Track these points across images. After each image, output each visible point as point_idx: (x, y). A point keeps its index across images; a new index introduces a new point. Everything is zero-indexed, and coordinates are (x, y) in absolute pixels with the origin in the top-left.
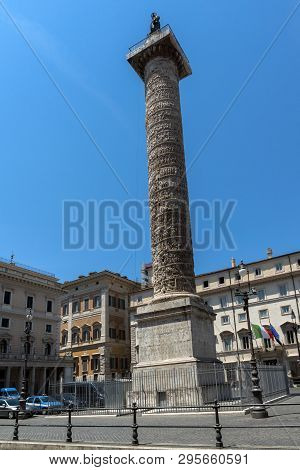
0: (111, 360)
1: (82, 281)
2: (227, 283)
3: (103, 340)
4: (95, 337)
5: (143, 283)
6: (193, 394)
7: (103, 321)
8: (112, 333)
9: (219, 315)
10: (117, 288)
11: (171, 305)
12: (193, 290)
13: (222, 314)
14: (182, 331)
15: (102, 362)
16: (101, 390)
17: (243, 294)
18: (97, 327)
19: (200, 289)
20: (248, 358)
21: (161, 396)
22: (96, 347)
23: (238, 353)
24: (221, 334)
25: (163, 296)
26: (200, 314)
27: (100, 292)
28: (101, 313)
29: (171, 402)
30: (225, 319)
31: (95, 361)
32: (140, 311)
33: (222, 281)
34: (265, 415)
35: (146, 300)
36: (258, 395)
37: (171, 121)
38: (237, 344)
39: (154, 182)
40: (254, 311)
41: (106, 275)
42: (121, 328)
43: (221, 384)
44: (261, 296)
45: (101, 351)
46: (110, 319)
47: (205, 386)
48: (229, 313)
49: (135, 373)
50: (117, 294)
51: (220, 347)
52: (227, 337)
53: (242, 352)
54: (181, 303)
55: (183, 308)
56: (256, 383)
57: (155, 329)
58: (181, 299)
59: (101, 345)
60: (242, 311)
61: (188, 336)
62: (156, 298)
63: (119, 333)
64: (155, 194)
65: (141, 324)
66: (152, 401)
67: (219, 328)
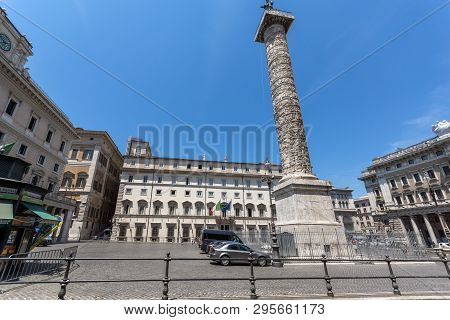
0: (90, 209)
2: (204, 169)
3: (87, 189)
4: (78, 185)
7: (91, 173)
15: (82, 209)
18: (82, 177)
19: (183, 168)
22: (79, 194)
24: (196, 204)
28: (91, 165)
33: (200, 167)
41: (104, 135)
45: (83, 199)
59: (84, 193)
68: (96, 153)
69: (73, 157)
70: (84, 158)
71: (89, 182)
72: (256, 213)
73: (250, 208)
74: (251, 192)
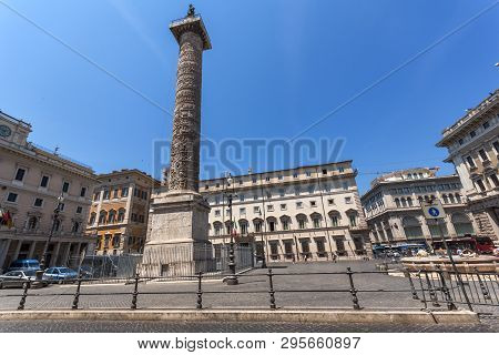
0: (130, 238)
1: (115, 175)
3: (125, 222)
4: (119, 219)
5: (163, 181)
6: (188, 266)
7: (127, 208)
8: (134, 217)
9: (213, 210)
10: (142, 183)
11: (180, 199)
12: (197, 190)
13: (216, 209)
14: (186, 219)
15: (122, 240)
16: (116, 263)
17: (229, 196)
18: (122, 211)
19: (202, 189)
20: (228, 241)
21: (164, 268)
22: (119, 227)
23: (224, 237)
25: (175, 192)
26: (200, 208)
27: (128, 184)
28: (127, 201)
29: (171, 273)
30: (217, 212)
31: (117, 238)
32: (156, 202)
34: (236, 283)
35: (163, 195)
36: (232, 268)
37: (195, 74)
38: (224, 231)
39: (178, 112)
40: (235, 209)
41: (135, 172)
42: (141, 213)
43: (209, 259)
44: (242, 198)
45: (123, 231)
46: (134, 206)
47: (198, 260)
48: (221, 208)
49: (146, 248)
50: (142, 187)
51: (212, 232)
52: (217, 225)
53: (227, 236)
54: (187, 198)
55: (189, 202)
56: (232, 259)
57: (166, 216)
58: (188, 196)
59: (123, 226)
60: (227, 208)
61: (190, 223)
62: (170, 193)
63: (139, 217)
64: (177, 120)
65: (156, 212)
66: (156, 272)
67: (212, 218)
68: (131, 189)
69: (115, 197)
70: (122, 196)
71: (127, 215)
72: (279, 227)
73: (272, 222)
74: (272, 203)
